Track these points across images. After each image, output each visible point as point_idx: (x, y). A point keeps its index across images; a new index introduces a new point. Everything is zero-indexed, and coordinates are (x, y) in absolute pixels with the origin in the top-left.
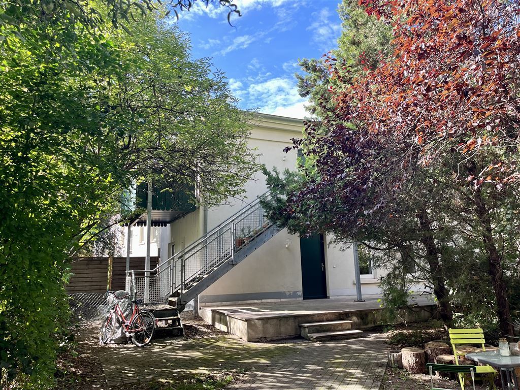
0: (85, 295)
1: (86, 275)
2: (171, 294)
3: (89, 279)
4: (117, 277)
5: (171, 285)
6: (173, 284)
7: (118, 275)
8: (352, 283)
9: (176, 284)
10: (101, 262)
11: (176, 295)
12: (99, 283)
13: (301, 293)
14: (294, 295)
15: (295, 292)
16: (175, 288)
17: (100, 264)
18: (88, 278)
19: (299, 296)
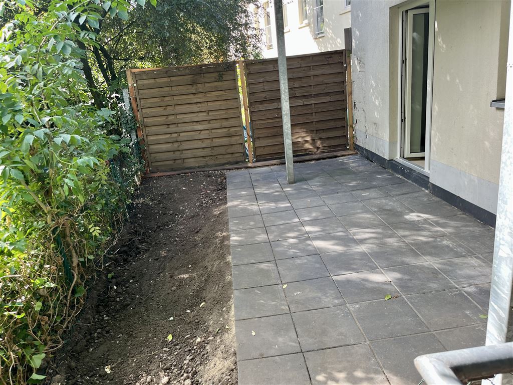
1: (195, 108)
3: (202, 116)
4: (261, 107)
7: (261, 102)
10: (221, 76)
12: (225, 123)
17: (220, 79)
18: (201, 114)
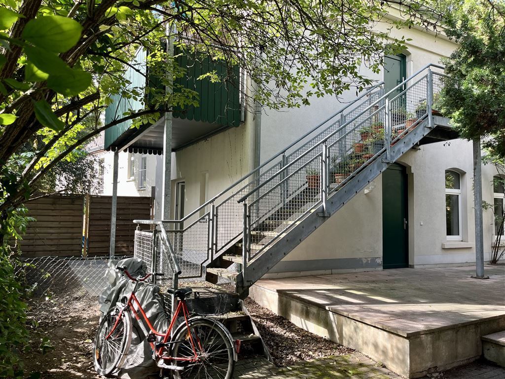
0: (57, 259)
2: (210, 261)
4: (97, 223)
5: (210, 247)
6: (213, 244)
7: (98, 220)
8: (441, 248)
9: (218, 245)
10: (73, 202)
11: (218, 263)
12: (70, 230)
13: (380, 261)
14: (372, 263)
15: (374, 259)
16: (217, 252)
17: (73, 203)
18: (54, 223)
19: (379, 265)
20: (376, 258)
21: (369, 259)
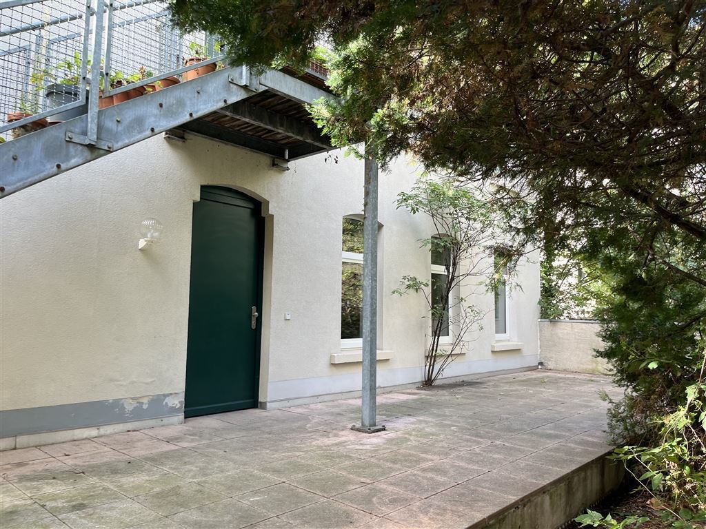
8: (329, 364)
13: (177, 401)
19: (173, 411)
20: (165, 396)
21: (145, 401)
